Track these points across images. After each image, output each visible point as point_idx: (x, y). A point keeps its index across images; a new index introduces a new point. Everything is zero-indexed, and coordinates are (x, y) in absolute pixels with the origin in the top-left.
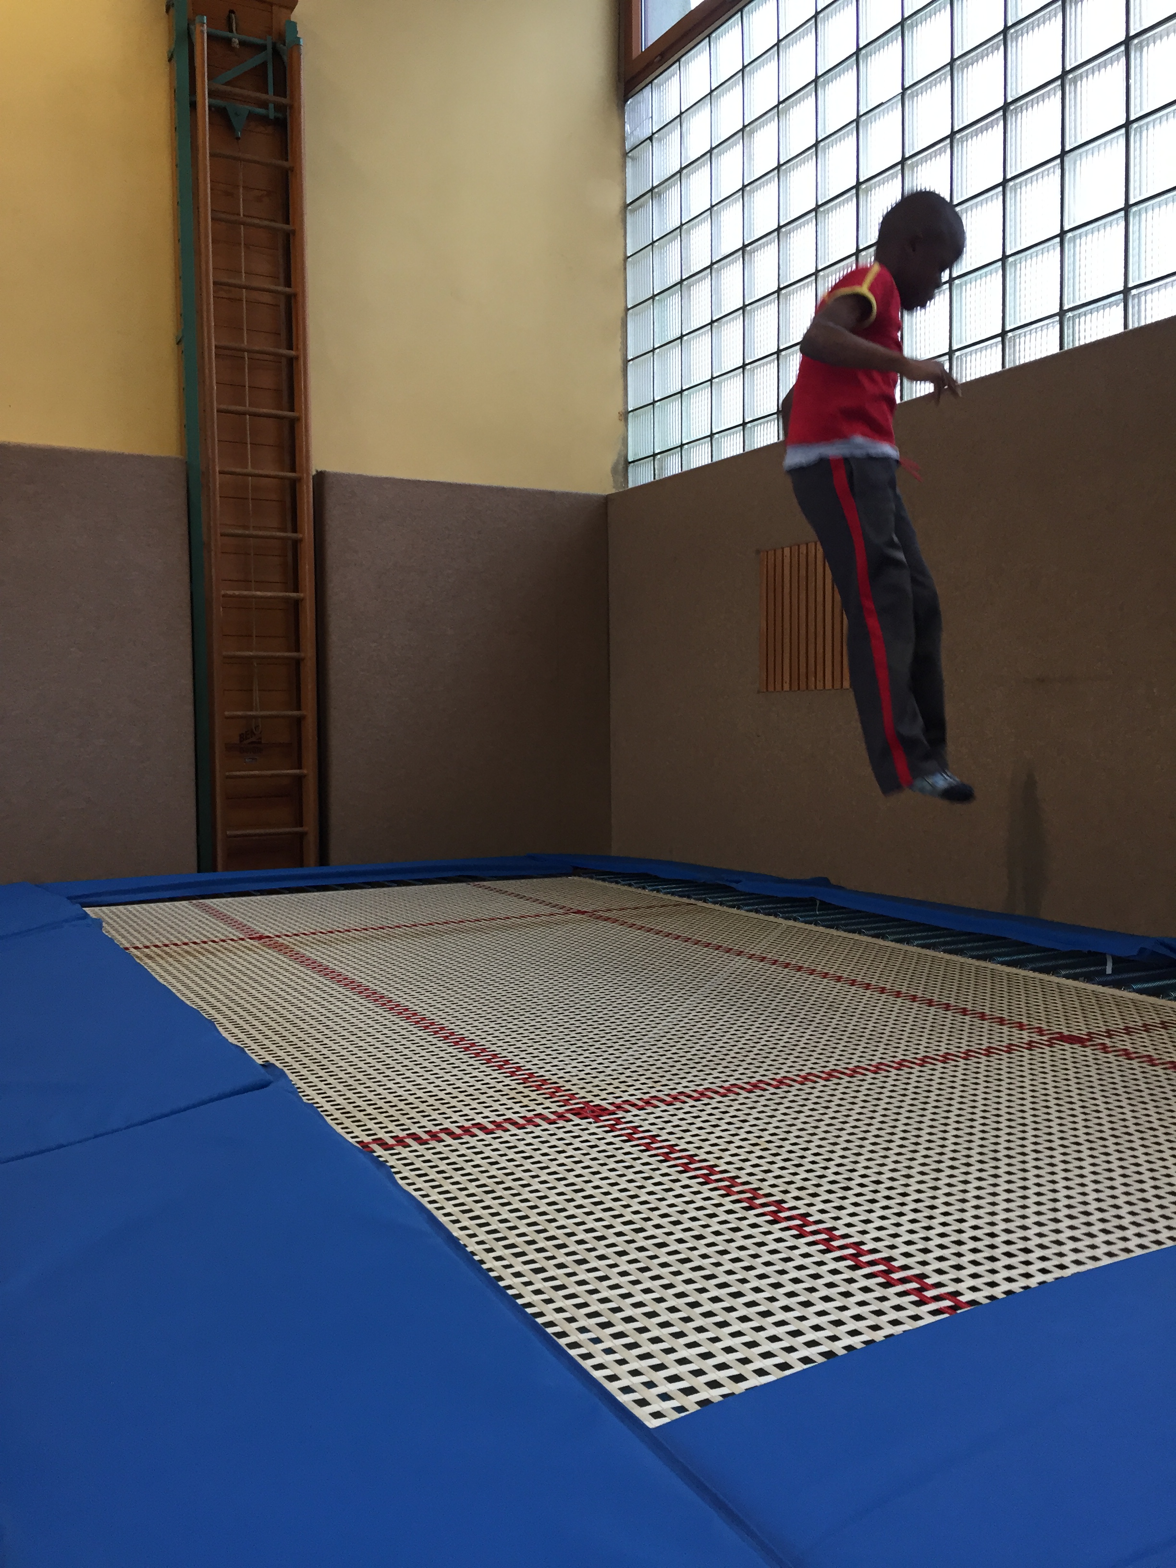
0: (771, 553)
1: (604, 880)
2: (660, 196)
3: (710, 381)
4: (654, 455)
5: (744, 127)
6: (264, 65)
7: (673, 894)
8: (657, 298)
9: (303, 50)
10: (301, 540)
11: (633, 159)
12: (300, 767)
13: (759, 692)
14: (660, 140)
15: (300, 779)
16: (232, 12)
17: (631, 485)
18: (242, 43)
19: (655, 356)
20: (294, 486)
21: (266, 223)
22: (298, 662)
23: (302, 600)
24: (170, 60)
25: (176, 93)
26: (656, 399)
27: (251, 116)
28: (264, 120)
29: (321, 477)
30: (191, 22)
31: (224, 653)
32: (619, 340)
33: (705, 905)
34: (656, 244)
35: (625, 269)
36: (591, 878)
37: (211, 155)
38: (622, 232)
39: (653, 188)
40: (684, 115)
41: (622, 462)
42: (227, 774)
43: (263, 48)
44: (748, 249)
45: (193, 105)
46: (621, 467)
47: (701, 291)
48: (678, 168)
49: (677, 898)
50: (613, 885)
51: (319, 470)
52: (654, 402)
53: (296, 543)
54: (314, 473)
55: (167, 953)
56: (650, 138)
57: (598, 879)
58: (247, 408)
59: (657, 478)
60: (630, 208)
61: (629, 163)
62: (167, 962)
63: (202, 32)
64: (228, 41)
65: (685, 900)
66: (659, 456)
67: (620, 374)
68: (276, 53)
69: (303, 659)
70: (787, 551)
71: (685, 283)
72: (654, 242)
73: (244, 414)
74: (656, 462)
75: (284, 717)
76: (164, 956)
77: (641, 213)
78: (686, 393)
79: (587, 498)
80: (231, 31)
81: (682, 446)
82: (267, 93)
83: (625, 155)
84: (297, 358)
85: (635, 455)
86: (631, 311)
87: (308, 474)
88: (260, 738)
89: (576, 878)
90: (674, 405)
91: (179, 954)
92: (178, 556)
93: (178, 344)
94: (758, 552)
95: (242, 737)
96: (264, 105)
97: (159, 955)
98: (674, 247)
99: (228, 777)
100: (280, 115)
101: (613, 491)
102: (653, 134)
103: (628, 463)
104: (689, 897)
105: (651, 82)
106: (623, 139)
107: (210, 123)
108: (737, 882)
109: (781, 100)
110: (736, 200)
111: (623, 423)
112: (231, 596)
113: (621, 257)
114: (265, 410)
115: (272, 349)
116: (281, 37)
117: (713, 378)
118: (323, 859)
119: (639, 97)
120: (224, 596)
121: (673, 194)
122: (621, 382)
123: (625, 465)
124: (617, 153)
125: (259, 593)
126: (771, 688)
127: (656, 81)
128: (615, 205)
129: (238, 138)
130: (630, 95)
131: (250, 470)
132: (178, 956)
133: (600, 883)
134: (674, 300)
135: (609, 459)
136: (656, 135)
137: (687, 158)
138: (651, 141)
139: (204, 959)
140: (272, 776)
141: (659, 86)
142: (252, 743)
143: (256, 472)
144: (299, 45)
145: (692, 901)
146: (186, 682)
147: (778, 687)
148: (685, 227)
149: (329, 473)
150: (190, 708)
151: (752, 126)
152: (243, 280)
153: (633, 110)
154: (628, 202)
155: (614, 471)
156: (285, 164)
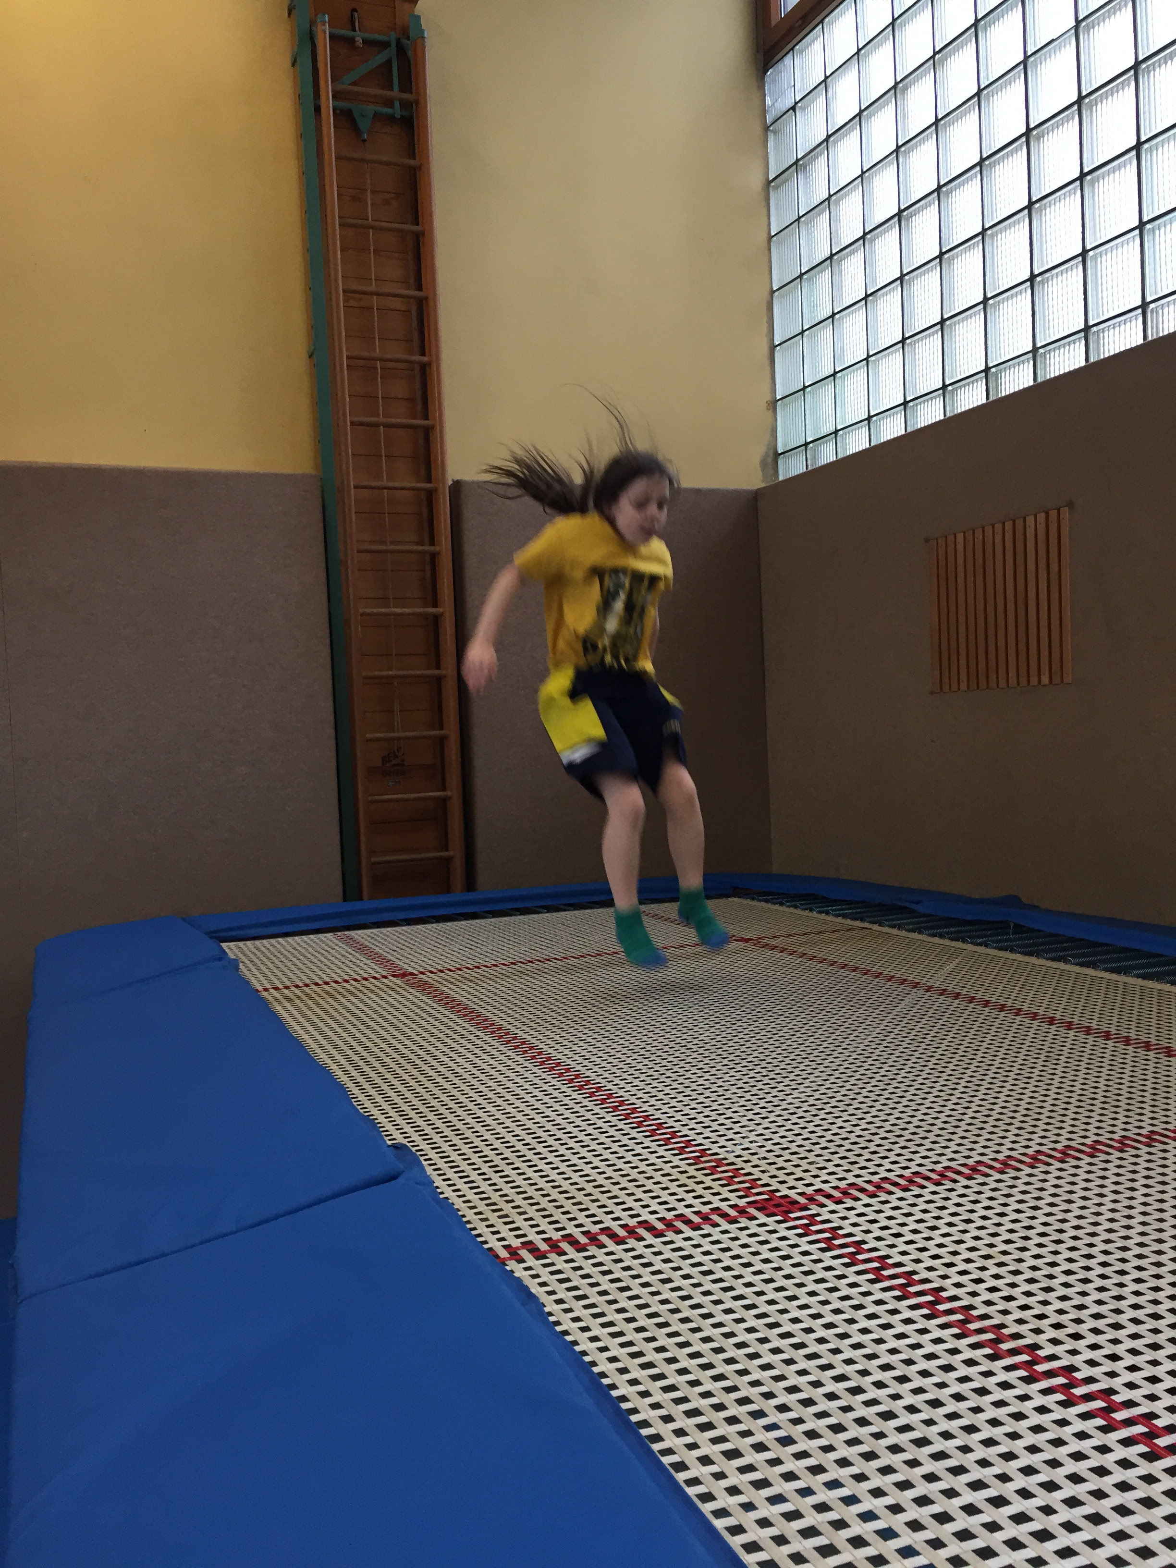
0: (942, 542)
1: (767, 901)
2: (805, 168)
3: (866, 359)
4: (806, 444)
5: (897, 84)
6: (389, 62)
7: (844, 916)
8: (805, 277)
9: (428, 43)
10: (439, 553)
11: (775, 132)
12: (444, 789)
13: (932, 693)
14: (803, 109)
15: (445, 800)
16: (354, 10)
17: (781, 478)
18: (365, 41)
19: (805, 339)
20: (430, 497)
21: (396, 226)
22: (439, 680)
23: (442, 614)
24: (293, 65)
25: (300, 99)
26: (807, 384)
27: (377, 116)
28: (390, 119)
29: (457, 485)
30: (312, 23)
31: (364, 674)
32: (765, 325)
33: (880, 928)
34: (803, 219)
35: (770, 249)
36: (753, 899)
37: (337, 158)
38: (765, 209)
39: (798, 160)
40: (829, 79)
41: (771, 454)
42: (370, 798)
43: (385, 45)
44: (905, 213)
45: (318, 109)
46: (770, 460)
47: (853, 265)
48: (824, 136)
49: (848, 922)
50: (777, 907)
51: (456, 478)
52: (805, 388)
53: (434, 557)
54: (450, 483)
55: (307, 995)
56: (793, 108)
57: (760, 901)
58: (381, 419)
59: (810, 468)
60: (773, 184)
61: (771, 138)
62: (306, 1005)
63: (324, 32)
64: (351, 41)
65: (858, 923)
66: (811, 445)
67: (767, 362)
68: (401, 50)
69: (445, 676)
70: (960, 537)
71: (835, 257)
72: (800, 218)
73: (377, 425)
74: (808, 452)
75: (424, 737)
76: (304, 998)
77: (786, 188)
78: (839, 375)
79: (736, 495)
80: (354, 30)
81: (836, 432)
82: (392, 90)
83: (766, 129)
84: (429, 364)
85: (786, 445)
86: (776, 294)
87: (444, 483)
88: (403, 761)
89: (736, 899)
90: (827, 390)
91: (319, 995)
92: (316, 576)
93: (310, 356)
94: (927, 540)
95: (385, 760)
96: (389, 103)
97: (299, 997)
98: (823, 220)
99: (371, 802)
100: (405, 113)
101: (763, 485)
102: (796, 103)
103: (777, 455)
104: (862, 920)
105: (792, 49)
106: (764, 112)
107: (334, 127)
108: (918, 903)
109: (937, 49)
110: (891, 163)
111: (770, 413)
112: (369, 614)
113: (765, 236)
114: (398, 420)
115: (405, 357)
116: (405, 31)
117: (869, 356)
118: (470, 884)
119: (780, 65)
120: (362, 615)
121: (819, 166)
122: (768, 368)
123: (775, 456)
124: (758, 129)
125: (398, 610)
126: (946, 688)
127: (797, 47)
128: (757, 183)
129: (364, 141)
130: (770, 65)
131: (385, 483)
132: (317, 998)
133: (763, 904)
134: (824, 278)
135: (758, 452)
136: (799, 105)
137: (834, 123)
138: (794, 111)
139: (343, 1000)
140: (415, 799)
141: (801, 52)
142: (394, 765)
143: (391, 484)
144: (423, 38)
145: (866, 925)
146: (327, 705)
147: (954, 687)
148: (834, 198)
149: (465, 482)
150: (331, 732)
151: (904, 82)
152: (373, 288)
153: (774, 81)
154: (771, 178)
155: (763, 464)
156: (412, 162)
